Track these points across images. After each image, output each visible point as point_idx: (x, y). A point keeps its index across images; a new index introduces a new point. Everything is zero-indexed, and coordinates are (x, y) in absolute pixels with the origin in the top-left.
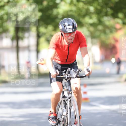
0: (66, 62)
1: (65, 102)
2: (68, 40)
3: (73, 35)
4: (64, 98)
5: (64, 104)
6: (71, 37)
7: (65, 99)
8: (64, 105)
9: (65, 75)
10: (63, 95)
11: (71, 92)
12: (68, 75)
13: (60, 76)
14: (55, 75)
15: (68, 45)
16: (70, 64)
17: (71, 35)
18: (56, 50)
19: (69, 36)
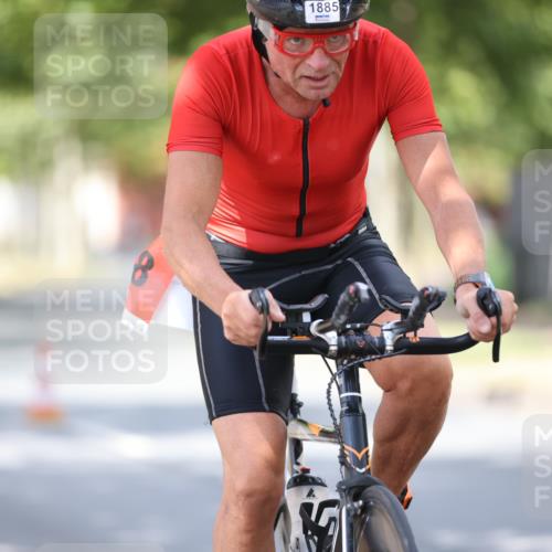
0: (299, 234)
1: (313, 518)
2: (302, 77)
3: (342, 47)
4: (305, 490)
5: (305, 532)
6: (327, 61)
7: (311, 494)
8: (302, 538)
9: (323, 331)
10: (298, 464)
11: (367, 452)
12: (342, 332)
13: (286, 338)
14: (256, 326)
15: (302, 122)
16: (333, 245)
17: (326, 42)
18: (220, 153)
19: (312, 52)
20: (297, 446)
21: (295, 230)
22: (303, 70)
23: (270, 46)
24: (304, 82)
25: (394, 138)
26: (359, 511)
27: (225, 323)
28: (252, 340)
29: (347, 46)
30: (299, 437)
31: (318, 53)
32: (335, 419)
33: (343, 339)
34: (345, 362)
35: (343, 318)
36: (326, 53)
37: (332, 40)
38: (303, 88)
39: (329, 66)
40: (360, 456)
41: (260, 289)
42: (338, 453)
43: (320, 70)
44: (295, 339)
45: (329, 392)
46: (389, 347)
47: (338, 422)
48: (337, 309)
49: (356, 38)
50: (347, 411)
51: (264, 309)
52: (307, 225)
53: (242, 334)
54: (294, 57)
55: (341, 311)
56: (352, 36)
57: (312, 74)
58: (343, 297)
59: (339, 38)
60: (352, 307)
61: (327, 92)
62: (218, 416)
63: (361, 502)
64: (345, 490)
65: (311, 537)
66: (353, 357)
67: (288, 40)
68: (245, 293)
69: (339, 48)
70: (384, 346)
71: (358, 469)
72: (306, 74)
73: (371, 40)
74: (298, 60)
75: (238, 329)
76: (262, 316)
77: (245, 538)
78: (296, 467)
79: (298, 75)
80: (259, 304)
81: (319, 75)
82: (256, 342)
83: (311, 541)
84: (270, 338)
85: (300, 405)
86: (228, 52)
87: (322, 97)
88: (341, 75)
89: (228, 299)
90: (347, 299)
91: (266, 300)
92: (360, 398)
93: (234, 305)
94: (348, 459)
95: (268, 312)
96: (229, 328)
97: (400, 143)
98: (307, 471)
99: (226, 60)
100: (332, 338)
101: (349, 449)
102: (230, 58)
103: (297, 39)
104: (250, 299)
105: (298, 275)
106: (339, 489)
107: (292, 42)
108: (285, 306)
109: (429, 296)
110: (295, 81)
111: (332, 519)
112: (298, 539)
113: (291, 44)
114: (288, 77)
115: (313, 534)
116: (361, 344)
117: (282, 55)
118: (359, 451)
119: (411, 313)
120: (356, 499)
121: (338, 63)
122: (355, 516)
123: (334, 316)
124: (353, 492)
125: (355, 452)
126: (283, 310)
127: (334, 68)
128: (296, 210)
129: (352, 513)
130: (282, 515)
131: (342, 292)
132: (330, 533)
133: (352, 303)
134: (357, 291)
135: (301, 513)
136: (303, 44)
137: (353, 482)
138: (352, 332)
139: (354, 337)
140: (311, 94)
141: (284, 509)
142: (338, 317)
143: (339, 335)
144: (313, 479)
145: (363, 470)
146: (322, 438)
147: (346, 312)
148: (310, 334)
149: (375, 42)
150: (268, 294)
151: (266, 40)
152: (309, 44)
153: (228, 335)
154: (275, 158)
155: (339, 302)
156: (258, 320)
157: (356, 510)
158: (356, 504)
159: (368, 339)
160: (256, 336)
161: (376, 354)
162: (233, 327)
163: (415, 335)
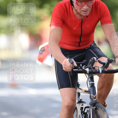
0: (79, 46)
1: (83, 110)
2: (82, 11)
4: (81, 104)
6: (88, 7)
7: (82, 105)
9: (86, 68)
10: (79, 98)
11: (96, 96)
12: (90, 68)
13: (77, 70)
14: (71, 67)
15: (81, 20)
16: (87, 49)
17: (87, 3)
18: (62, 27)
19: (84, 5)
20: (79, 94)
21: (78, 45)
22: (82, 9)
23: (74, 4)
24: (83, 12)
25: (101, 24)
26: (95, 109)
27: (63, 66)
28: (70, 70)
29: (92, 4)
30: (79, 92)
31: (86, 5)
32: (89, 88)
33: (90, 70)
34: (90, 75)
35: (90, 65)
36: (87, 5)
37: (89, 2)
38: (82, 13)
39: (88, 8)
40: (94, 96)
41: (71, 59)
42: (89, 96)
43: (86, 9)
44: (79, 70)
45: (87, 82)
46: (101, 72)
47: (89, 89)
48: (89, 63)
49: (94, 2)
50: (91, 86)
51: (72, 63)
52: (81, 44)
53: (67, 69)
54: (80, 6)
55: (90, 64)
56: (93, 2)
57: (84, 10)
58: (90, 60)
59: (90, 2)
60: (92, 63)
61: (88, 14)
62: (61, 88)
63: (95, 107)
64: (91, 104)
65: (83, 115)
66: (92, 74)
67: (79, 2)
68: (68, 60)
69: (90, 4)
70: (99, 71)
71: (94, 100)
72: (83, 10)
73: (97, 2)
74: (81, 7)
75: (66, 68)
76: (72, 65)
77: (67, 116)
78: (79, 99)
79: (81, 10)
80: (71, 62)
81: (86, 10)
82: (71, 71)
83: (83, 116)
84: (74, 70)
85: (79, 85)
86: (64, 5)
87: (87, 15)
88: (91, 10)
89: (64, 61)
90: (91, 61)
91: (73, 61)
92: (94, 83)
93: (65, 62)
94: (92, 97)
95: (73, 64)
96: (64, 68)
97: (103, 26)
98: (82, 100)
99: (64, 6)
100: (87, 70)
101: (92, 95)
102: (65, 6)
103: (81, 2)
104: (69, 61)
105: (78, 55)
106: (90, 104)
107: (80, 3)
108: (77, 63)
109: (110, 60)
110: (80, 12)
111: (88, 111)
112: (80, 115)
113: (79, 3)
114: (79, 11)
115: (83, 114)
116: (94, 71)
117: (77, 6)
118: (94, 95)
119: (106, 64)
120: (94, 106)
121: (90, 8)
122: (94, 110)
123: (88, 65)
124: (93, 105)
125: (93, 96)
126: (76, 63)
127: (89, 9)
128: (79, 41)
129: (93, 110)
130: (76, 110)
131: (90, 59)
132: (87, 114)
133: (92, 62)
134: (94, 59)
135: (81, 109)
136: (82, 3)
137: (93, 102)
138: (92, 68)
139: (92, 70)
140: (84, 15)
141: (76, 108)
142: (89, 65)
143: (89, 69)
144: (83, 102)
145: (95, 100)
146: (85, 92)
147: (91, 64)
148: (82, 69)
149: (97, 3)
150: (73, 60)
151: (74, 2)
152: (84, 3)
153: (64, 69)
154: (75, 28)
155: (89, 62)
156: (71, 66)
157: (94, 109)
158: (94, 108)
159: (96, 70)
160: (70, 69)
161: (98, 73)
162: (65, 67)
163: (106, 69)
